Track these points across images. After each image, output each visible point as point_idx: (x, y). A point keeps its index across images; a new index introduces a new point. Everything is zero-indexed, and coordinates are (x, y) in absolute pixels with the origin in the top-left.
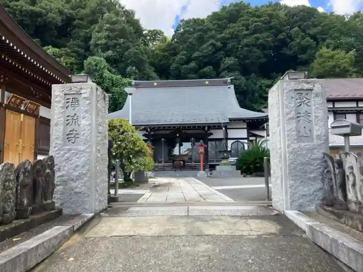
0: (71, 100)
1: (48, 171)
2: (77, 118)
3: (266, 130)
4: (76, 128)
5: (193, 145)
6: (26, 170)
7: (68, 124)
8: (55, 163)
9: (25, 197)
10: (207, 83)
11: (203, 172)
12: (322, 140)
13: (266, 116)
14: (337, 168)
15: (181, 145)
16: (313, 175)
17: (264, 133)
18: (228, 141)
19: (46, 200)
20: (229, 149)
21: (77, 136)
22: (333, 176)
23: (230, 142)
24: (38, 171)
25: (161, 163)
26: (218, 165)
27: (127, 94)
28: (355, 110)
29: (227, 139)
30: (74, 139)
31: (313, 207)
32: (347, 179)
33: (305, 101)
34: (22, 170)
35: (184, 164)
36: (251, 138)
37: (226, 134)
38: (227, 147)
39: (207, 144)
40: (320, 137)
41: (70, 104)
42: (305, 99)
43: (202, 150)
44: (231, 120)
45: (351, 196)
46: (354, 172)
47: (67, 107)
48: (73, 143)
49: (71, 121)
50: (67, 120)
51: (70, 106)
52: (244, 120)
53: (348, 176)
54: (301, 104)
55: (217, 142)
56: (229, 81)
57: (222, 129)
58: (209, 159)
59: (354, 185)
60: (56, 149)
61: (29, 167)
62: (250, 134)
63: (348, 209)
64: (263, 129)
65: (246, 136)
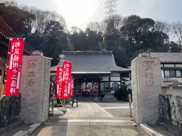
0: (31, 64)
1: (18, 101)
2: (34, 73)
3: (129, 77)
4: (33, 78)
5: (93, 84)
6: (6, 101)
7: (29, 76)
8: (22, 96)
9: (5, 115)
10: (100, 53)
11: (98, 98)
12: (158, 88)
13: (130, 70)
14: (166, 103)
15: (87, 84)
16: (154, 105)
17: (128, 79)
18: (111, 82)
19: (16, 116)
20: (111, 87)
21: (34, 82)
22: (164, 107)
23: (111, 83)
24: (13, 101)
25: (76, 93)
26: (105, 95)
27: (60, 58)
28: (174, 69)
29: (110, 81)
30: (32, 84)
31: (154, 122)
32: (171, 109)
33: (150, 67)
34: (4, 101)
35: (88, 94)
36: (122, 81)
37: (110, 79)
38: (110, 85)
39: (100, 84)
40: (157, 86)
41: (31, 66)
42: (150, 66)
43: (97, 87)
44: (112, 72)
45: (173, 117)
46: (175, 106)
47: (29, 68)
48: (31, 86)
49: (31, 74)
50: (29, 74)
51: (31, 67)
52: (118, 72)
53: (172, 107)
54: (148, 69)
55: (105, 83)
56: (111, 52)
57: (108, 76)
58: (101, 92)
59: (175, 112)
60: (22, 89)
61: (8, 99)
62: (121, 79)
63: (172, 124)
64: (128, 77)
65: (119, 80)
